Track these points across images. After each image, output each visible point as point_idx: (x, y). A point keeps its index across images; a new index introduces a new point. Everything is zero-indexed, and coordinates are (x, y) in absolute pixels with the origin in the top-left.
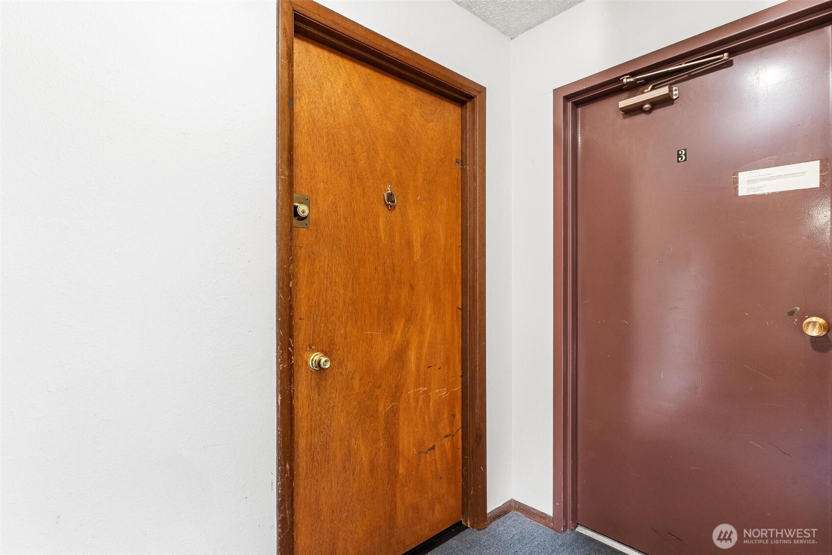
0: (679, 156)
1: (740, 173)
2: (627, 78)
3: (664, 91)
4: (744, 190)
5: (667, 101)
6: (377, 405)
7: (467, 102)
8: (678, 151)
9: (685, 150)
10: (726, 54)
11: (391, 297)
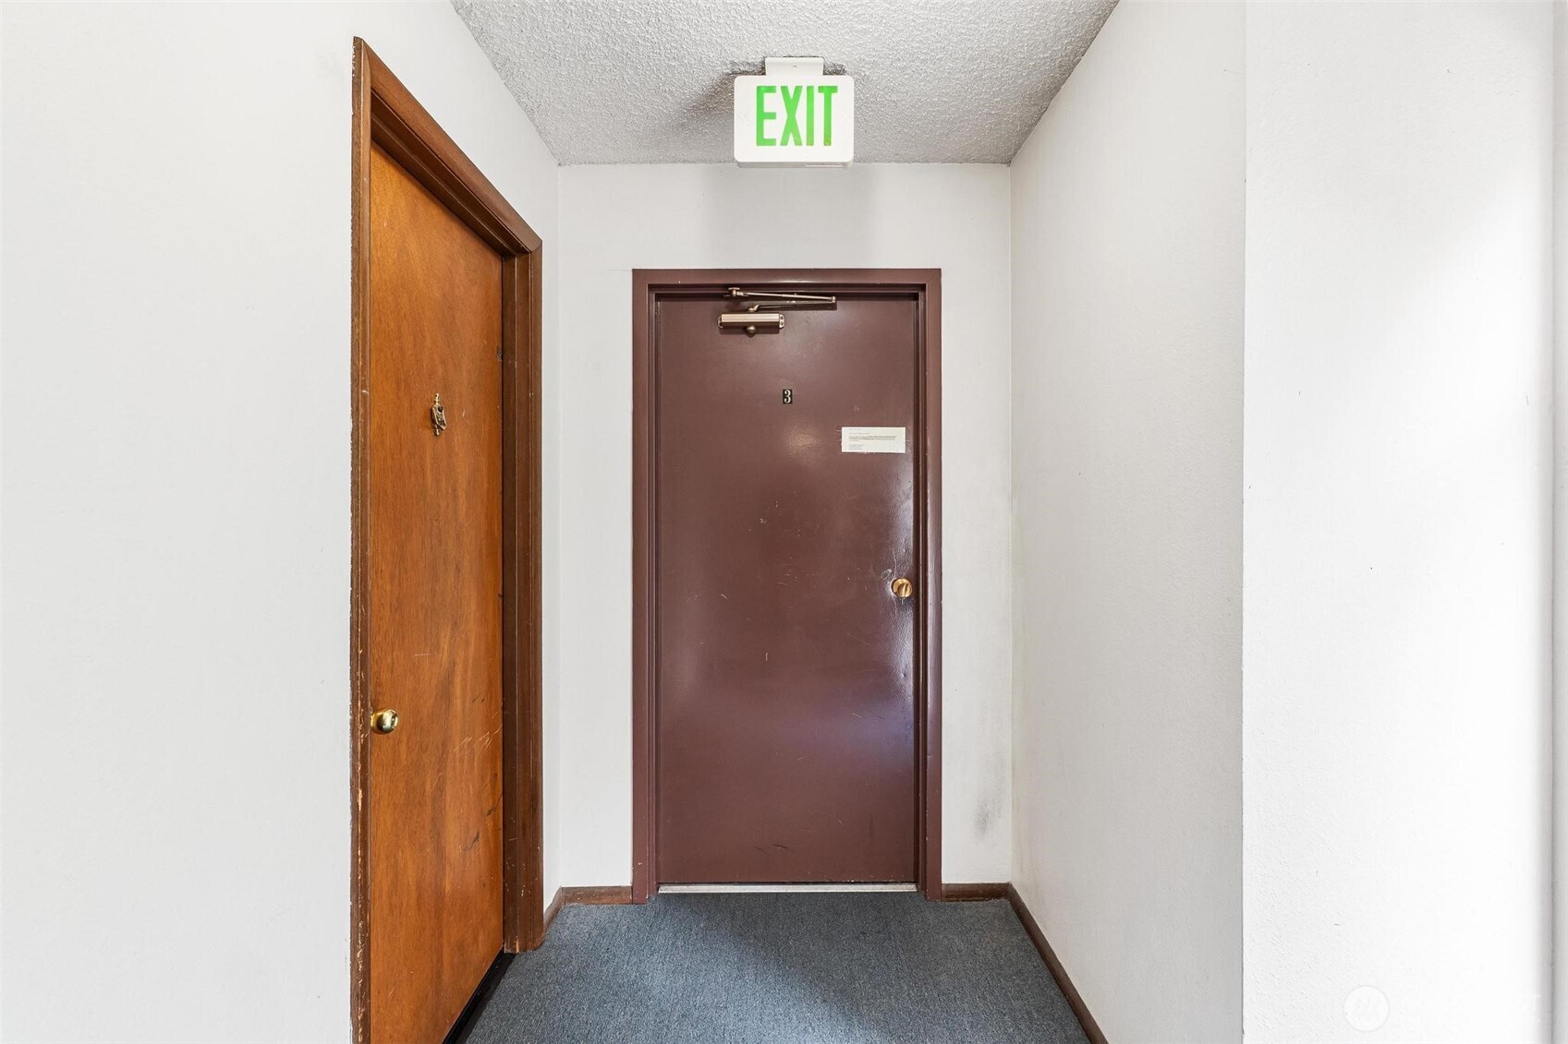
0: (785, 396)
1: (843, 428)
2: (737, 291)
3: (773, 317)
4: (847, 446)
5: (773, 328)
6: (424, 783)
7: (514, 257)
8: (784, 391)
9: (791, 391)
10: (834, 298)
11: (437, 588)
